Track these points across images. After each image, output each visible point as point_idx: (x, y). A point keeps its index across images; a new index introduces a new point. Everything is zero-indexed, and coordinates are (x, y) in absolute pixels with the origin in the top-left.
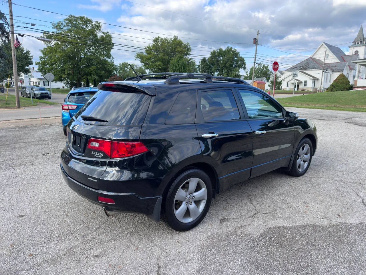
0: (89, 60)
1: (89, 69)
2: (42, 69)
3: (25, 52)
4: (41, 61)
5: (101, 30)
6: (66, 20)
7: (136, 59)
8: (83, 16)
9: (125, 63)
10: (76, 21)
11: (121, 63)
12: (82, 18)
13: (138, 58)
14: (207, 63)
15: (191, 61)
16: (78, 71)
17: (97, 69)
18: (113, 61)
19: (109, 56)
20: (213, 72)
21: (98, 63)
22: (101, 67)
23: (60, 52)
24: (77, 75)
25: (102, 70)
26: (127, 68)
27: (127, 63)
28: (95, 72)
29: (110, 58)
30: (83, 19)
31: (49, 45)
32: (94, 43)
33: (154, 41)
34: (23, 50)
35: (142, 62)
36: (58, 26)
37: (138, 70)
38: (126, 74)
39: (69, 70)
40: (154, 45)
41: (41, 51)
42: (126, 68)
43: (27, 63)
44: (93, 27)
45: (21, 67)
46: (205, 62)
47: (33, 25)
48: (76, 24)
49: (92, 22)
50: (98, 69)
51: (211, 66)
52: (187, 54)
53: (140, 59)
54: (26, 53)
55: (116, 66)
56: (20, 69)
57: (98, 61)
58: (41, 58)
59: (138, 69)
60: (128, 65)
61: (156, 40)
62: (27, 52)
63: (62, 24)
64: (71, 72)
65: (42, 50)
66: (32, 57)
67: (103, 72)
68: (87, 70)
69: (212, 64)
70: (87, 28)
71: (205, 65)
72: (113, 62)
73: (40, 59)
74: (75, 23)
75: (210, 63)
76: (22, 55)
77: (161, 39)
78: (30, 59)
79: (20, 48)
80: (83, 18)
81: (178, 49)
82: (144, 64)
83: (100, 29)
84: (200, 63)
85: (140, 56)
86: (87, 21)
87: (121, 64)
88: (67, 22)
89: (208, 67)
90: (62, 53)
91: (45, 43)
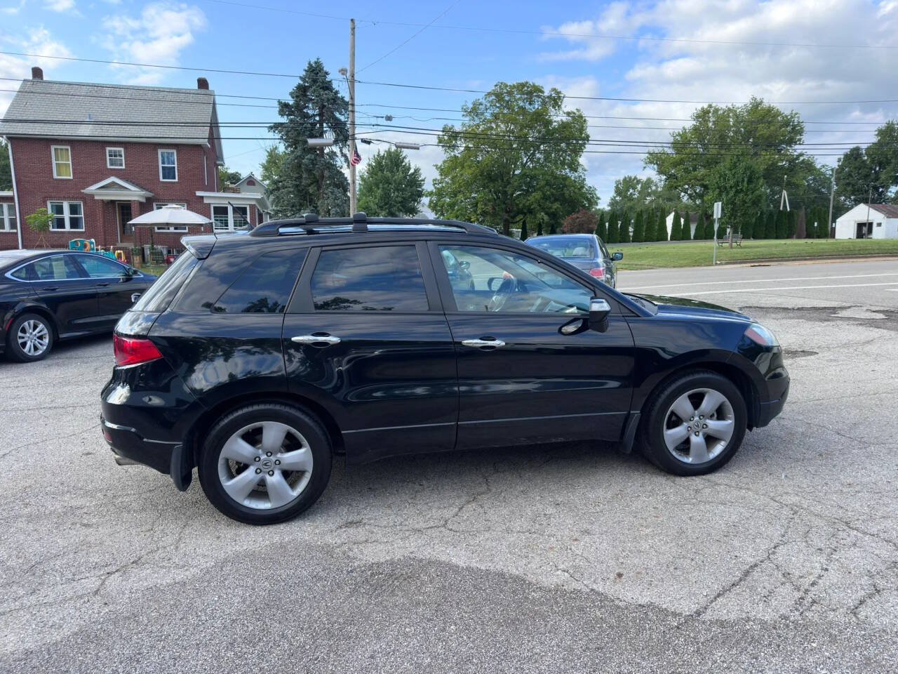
0: (529, 180)
1: (528, 200)
2: (436, 205)
3: (412, 171)
4: (435, 188)
5: (563, 106)
6: (489, 94)
7: (645, 168)
8: (523, 81)
9: (630, 178)
10: (510, 93)
11: (621, 178)
12: (521, 86)
13: (651, 163)
14: (864, 161)
15: (801, 158)
16: (504, 206)
17: (543, 199)
18: (583, 177)
19: (574, 166)
20: (882, 187)
21: (548, 183)
22: (552, 194)
23: (470, 167)
24: (501, 213)
25: (556, 200)
26: (634, 188)
27: (635, 178)
28: (540, 206)
29: (576, 172)
30: (523, 88)
31: (452, 154)
32: (543, 140)
33: (698, 117)
34: (409, 169)
35: (660, 172)
36: (474, 111)
37: (660, 192)
38: (629, 204)
39: (486, 205)
40: (695, 129)
41: (436, 168)
42: (631, 191)
43: (412, 194)
44: (544, 103)
45: (402, 202)
46: (856, 159)
47: (389, 118)
48: (510, 100)
49: (543, 92)
50: (545, 198)
51: (877, 169)
52: (791, 142)
53: (656, 166)
54: (413, 174)
55: (591, 188)
56: (400, 207)
57: (547, 181)
58: (435, 182)
59: (659, 189)
60: (637, 181)
61: (703, 115)
62: (415, 171)
63: (481, 104)
64: (489, 208)
65: (439, 165)
66: (423, 180)
67: (556, 205)
68: (522, 203)
69: (880, 164)
70: (531, 107)
71: (855, 168)
72: (584, 179)
73: (434, 185)
74: (507, 98)
75: (873, 161)
76: (405, 177)
77: (716, 110)
78: (420, 186)
79: (404, 164)
80: (523, 85)
81: (763, 130)
82: (664, 177)
83: (559, 106)
84: (838, 161)
85: (656, 159)
86: (531, 92)
87: (619, 181)
88: (491, 99)
89: (864, 171)
90: (473, 169)
91: (445, 150)
